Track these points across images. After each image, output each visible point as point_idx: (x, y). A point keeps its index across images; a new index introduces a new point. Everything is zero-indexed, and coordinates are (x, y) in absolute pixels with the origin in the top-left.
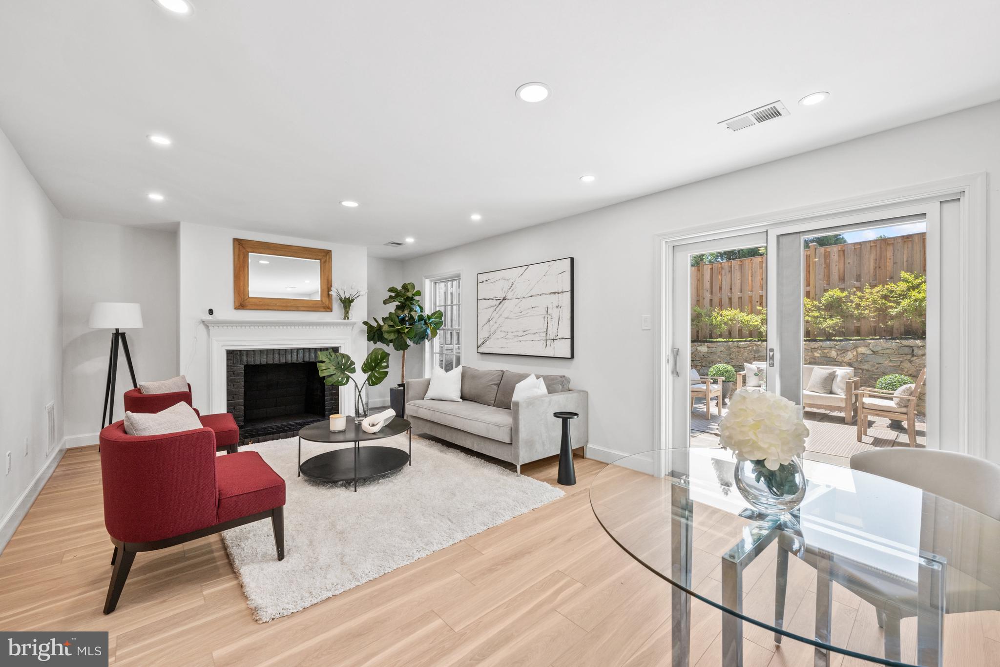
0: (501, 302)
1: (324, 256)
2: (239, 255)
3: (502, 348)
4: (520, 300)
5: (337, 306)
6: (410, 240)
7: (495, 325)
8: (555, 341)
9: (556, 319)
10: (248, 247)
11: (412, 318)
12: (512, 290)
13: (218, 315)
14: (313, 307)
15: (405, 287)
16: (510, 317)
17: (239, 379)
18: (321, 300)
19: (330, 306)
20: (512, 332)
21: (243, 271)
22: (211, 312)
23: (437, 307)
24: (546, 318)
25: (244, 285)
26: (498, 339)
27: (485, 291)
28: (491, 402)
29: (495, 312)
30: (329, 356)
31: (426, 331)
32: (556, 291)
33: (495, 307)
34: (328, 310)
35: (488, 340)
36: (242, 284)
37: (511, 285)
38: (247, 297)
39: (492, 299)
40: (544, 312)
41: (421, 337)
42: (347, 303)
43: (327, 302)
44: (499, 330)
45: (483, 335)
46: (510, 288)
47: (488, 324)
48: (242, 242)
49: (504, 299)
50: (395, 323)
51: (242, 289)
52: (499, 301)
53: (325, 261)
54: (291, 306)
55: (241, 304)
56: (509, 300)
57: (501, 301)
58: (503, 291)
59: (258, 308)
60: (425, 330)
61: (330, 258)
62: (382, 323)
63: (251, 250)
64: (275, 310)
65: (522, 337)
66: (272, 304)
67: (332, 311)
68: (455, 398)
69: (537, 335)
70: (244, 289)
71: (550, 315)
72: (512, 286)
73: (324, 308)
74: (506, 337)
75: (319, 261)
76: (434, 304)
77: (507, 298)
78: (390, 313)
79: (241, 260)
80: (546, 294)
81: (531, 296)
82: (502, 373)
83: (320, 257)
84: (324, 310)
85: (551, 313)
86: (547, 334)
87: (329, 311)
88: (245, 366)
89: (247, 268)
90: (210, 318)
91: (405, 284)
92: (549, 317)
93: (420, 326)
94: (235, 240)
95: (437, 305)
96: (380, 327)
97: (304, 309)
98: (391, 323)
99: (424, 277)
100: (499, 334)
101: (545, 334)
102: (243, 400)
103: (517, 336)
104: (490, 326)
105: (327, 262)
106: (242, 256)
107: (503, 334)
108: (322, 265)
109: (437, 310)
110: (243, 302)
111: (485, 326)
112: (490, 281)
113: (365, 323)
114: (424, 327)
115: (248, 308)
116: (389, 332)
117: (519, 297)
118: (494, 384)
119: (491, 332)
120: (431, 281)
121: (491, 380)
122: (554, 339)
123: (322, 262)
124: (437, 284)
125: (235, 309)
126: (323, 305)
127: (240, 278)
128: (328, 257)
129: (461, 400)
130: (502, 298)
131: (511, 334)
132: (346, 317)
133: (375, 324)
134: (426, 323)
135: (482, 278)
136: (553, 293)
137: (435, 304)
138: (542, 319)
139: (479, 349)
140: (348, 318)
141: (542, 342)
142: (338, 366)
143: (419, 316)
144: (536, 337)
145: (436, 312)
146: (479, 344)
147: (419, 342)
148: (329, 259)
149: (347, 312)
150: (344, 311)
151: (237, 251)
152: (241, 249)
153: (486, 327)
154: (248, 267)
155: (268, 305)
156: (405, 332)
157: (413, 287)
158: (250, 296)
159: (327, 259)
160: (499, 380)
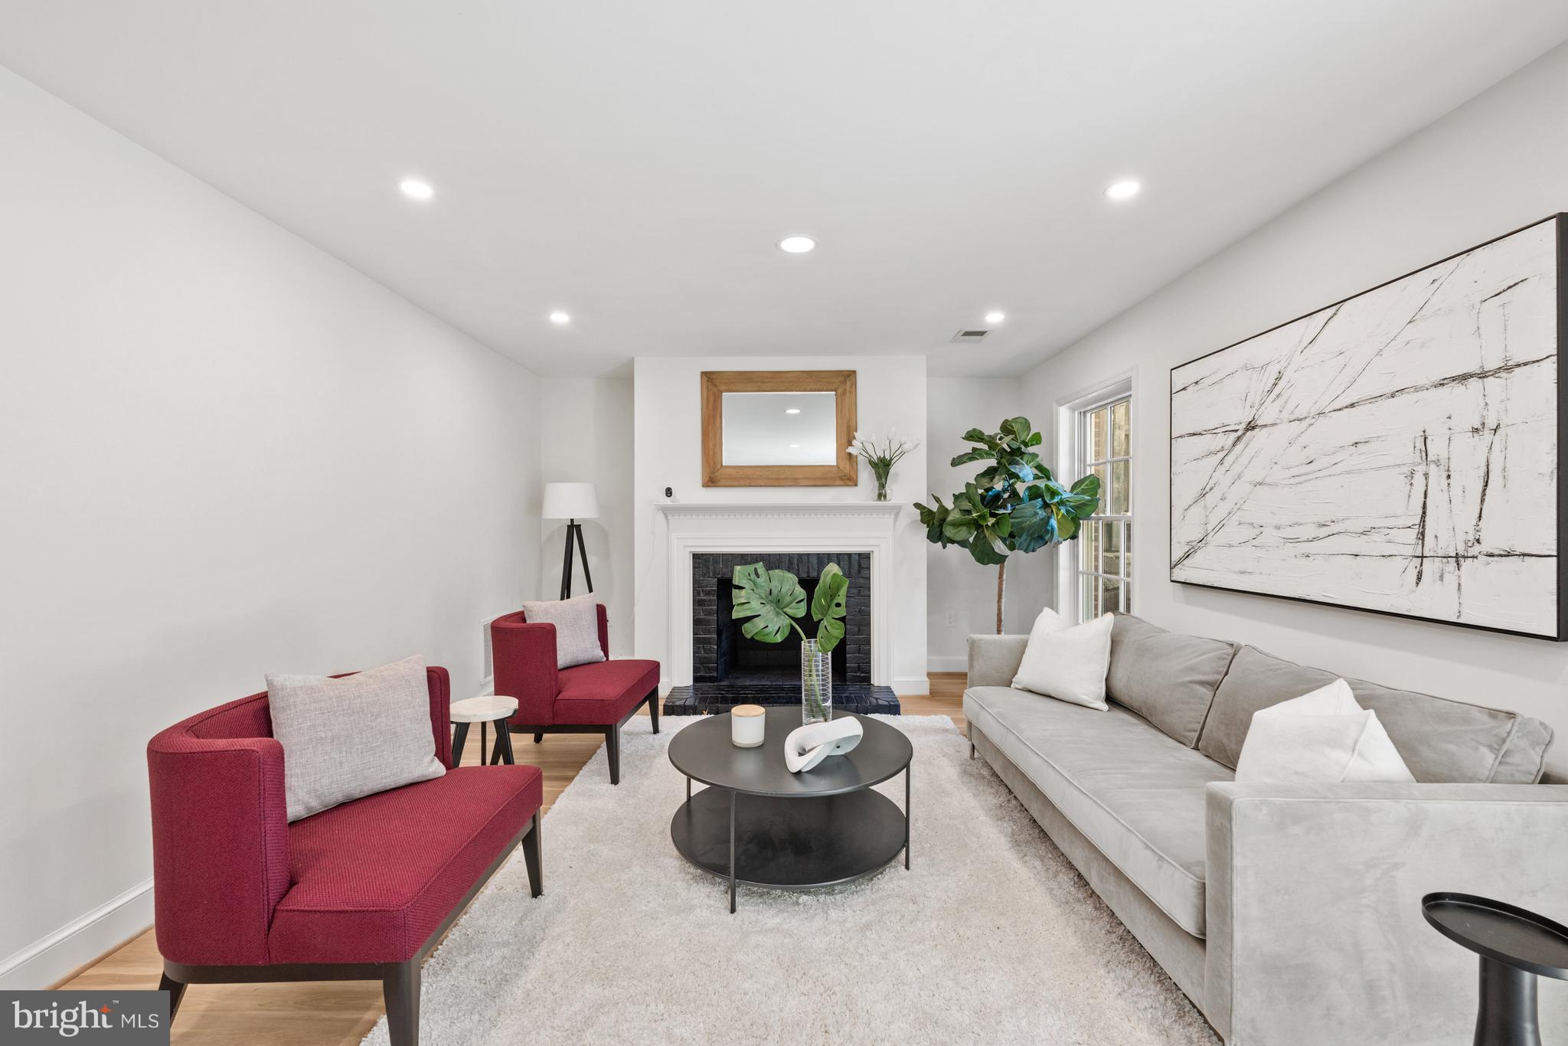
0: (1239, 438)
1: (842, 383)
2: (708, 399)
3: (1243, 573)
4: (1305, 423)
5: (866, 476)
6: (994, 318)
7: (1222, 504)
8: (1466, 564)
9: (1469, 479)
10: (721, 383)
11: (1014, 494)
12: (1278, 396)
13: (681, 497)
14: (822, 479)
15: (1007, 428)
16: (1268, 480)
17: (710, 601)
18: (838, 466)
19: (853, 475)
20: (1278, 528)
21: (714, 423)
22: (669, 492)
23: (1088, 468)
24: (1419, 480)
25: (715, 446)
26: (1230, 546)
27: (1191, 412)
28: (1188, 734)
29: (1222, 469)
30: (753, 576)
31: (1048, 521)
32: (1473, 368)
33: (1221, 455)
34: (850, 483)
35: (1199, 548)
36: (711, 446)
37: (1273, 381)
38: (719, 466)
39: (1213, 431)
40: (1407, 454)
41: (1039, 537)
42: (882, 467)
43: (848, 467)
44: (1235, 519)
45: (1187, 533)
46: (1270, 392)
47: (1201, 503)
48: (713, 376)
49: (1251, 427)
50: (974, 505)
51: (711, 453)
52: (1234, 435)
53: (844, 393)
54: (786, 479)
55: (710, 478)
56: (1265, 430)
57: (1239, 433)
58: (1248, 404)
59: (736, 484)
60: (1042, 519)
61: (854, 385)
62: (949, 504)
63: (724, 388)
64: (761, 486)
65: (1316, 543)
66: (755, 476)
67: (856, 485)
68: (1085, 697)
69: (1374, 537)
70: (714, 453)
71: (1437, 463)
72: (1275, 384)
73: (842, 479)
74: (1255, 542)
75: (834, 393)
76: (1080, 461)
77: (1259, 422)
78: (968, 485)
79: (711, 407)
80: (1417, 389)
81: (1352, 405)
82: (1231, 651)
83: (835, 386)
84: (842, 483)
85: (1444, 455)
86: (1423, 533)
87: (851, 486)
88: (718, 580)
89: (718, 418)
90: (668, 501)
91: (1007, 420)
92: (1436, 475)
93: (1033, 511)
94: (704, 374)
95: (1088, 462)
96: (944, 511)
97: (808, 483)
98: (967, 506)
99: (1056, 402)
100: (1233, 532)
101: (1413, 533)
102: (715, 636)
103: (1296, 540)
104: (1205, 507)
105: (848, 394)
106: (712, 399)
107: (1248, 533)
108: (839, 400)
109: (1088, 474)
110: (714, 475)
111: (1192, 509)
112: (1207, 382)
113: (917, 506)
114: (1042, 513)
115: (719, 484)
116: (956, 524)
117: (1298, 414)
118: (1202, 683)
119: (1210, 527)
120: (1073, 409)
121: (1192, 669)
122: (1457, 556)
123: (839, 394)
124: (1088, 415)
125: (703, 486)
126: (840, 474)
127: (709, 436)
128: (848, 383)
129: (1104, 707)
130: (1243, 426)
131: (1275, 533)
132: (881, 496)
133: (934, 507)
134: (1046, 505)
135: (1181, 378)
136: (1454, 379)
137: (1083, 460)
138: (1403, 482)
139: (1174, 570)
140: (885, 496)
141: (1398, 564)
142: (770, 598)
143: (1029, 489)
144: (1375, 544)
145: (1086, 478)
146: (1175, 558)
147: (1031, 546)
148: (851, 387)
149: (882, 486)
150: (877, 484)
151: (705, 391)
152: (710, 387)
153: (1196, 512)
154: (721, 417)
155: (749, 478)
156: (990, 524)
157: (1027, 425)
158: (723, 465)
159: (848, 389)
160: (1218, 673)
